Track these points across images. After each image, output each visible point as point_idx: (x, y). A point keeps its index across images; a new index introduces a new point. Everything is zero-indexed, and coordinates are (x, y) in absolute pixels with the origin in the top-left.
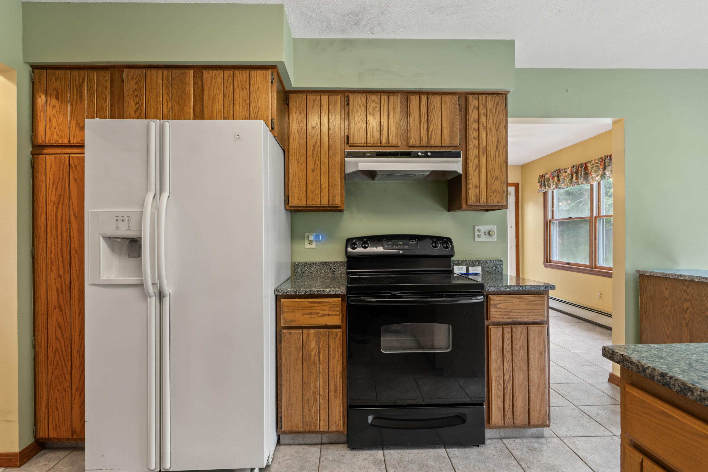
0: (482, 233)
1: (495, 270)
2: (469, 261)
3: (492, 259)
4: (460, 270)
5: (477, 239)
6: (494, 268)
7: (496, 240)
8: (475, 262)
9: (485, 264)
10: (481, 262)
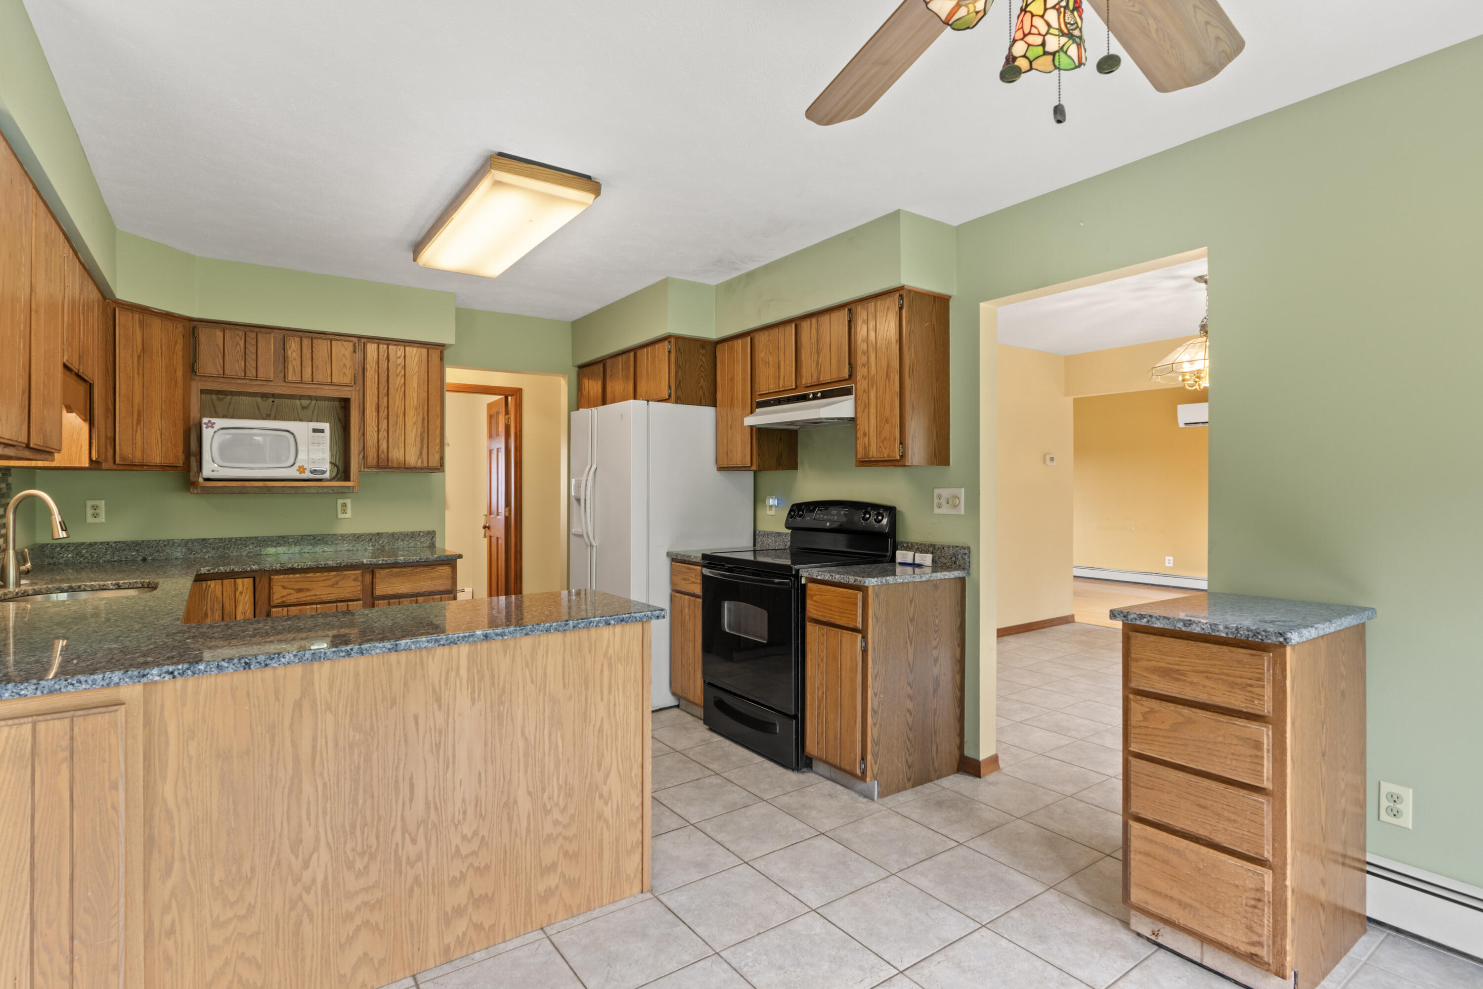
0: (943, 501)
1: (955, 562)
2: (921, 544)
3: (952, 544)
4: (904, 556)
5: (937, 511)
6: (954, 559)
7: (963, 512)
8: (929, 547)
9: (941, 552)
10: (937, 547)
